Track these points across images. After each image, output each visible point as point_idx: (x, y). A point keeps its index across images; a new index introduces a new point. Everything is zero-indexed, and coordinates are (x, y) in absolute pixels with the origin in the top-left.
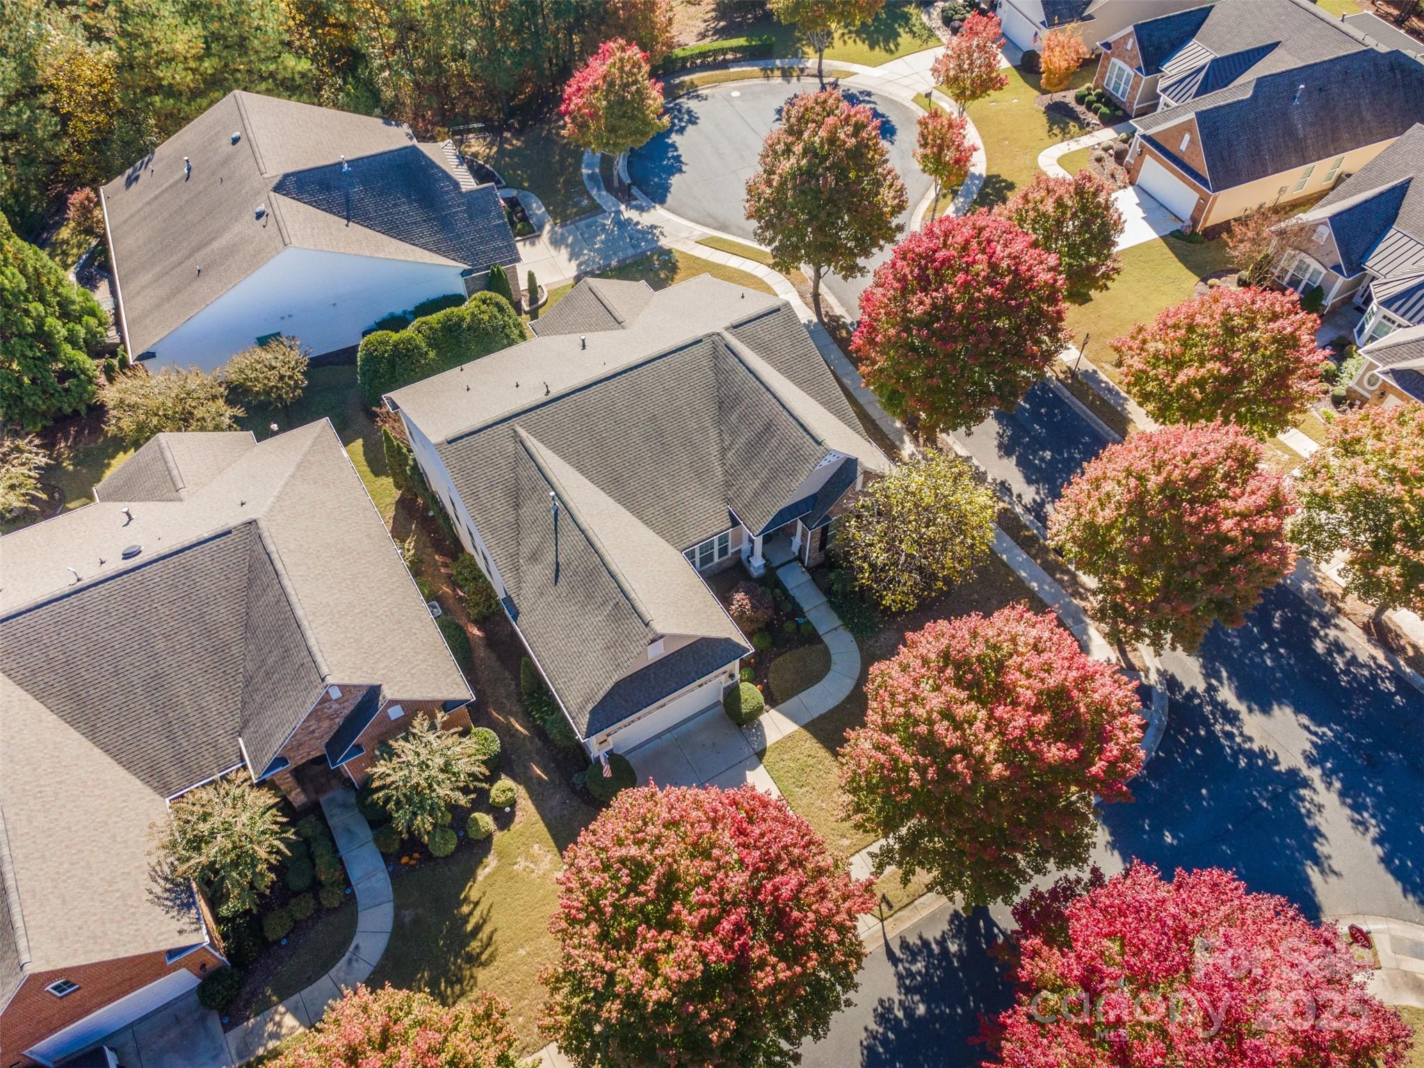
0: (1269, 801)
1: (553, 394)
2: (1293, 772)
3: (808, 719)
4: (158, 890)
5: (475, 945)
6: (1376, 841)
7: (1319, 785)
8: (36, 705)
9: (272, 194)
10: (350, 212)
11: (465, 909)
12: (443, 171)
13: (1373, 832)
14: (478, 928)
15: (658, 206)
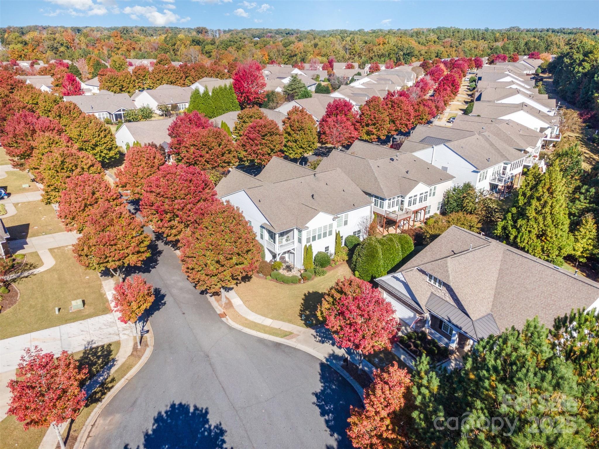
15: (324, 361)
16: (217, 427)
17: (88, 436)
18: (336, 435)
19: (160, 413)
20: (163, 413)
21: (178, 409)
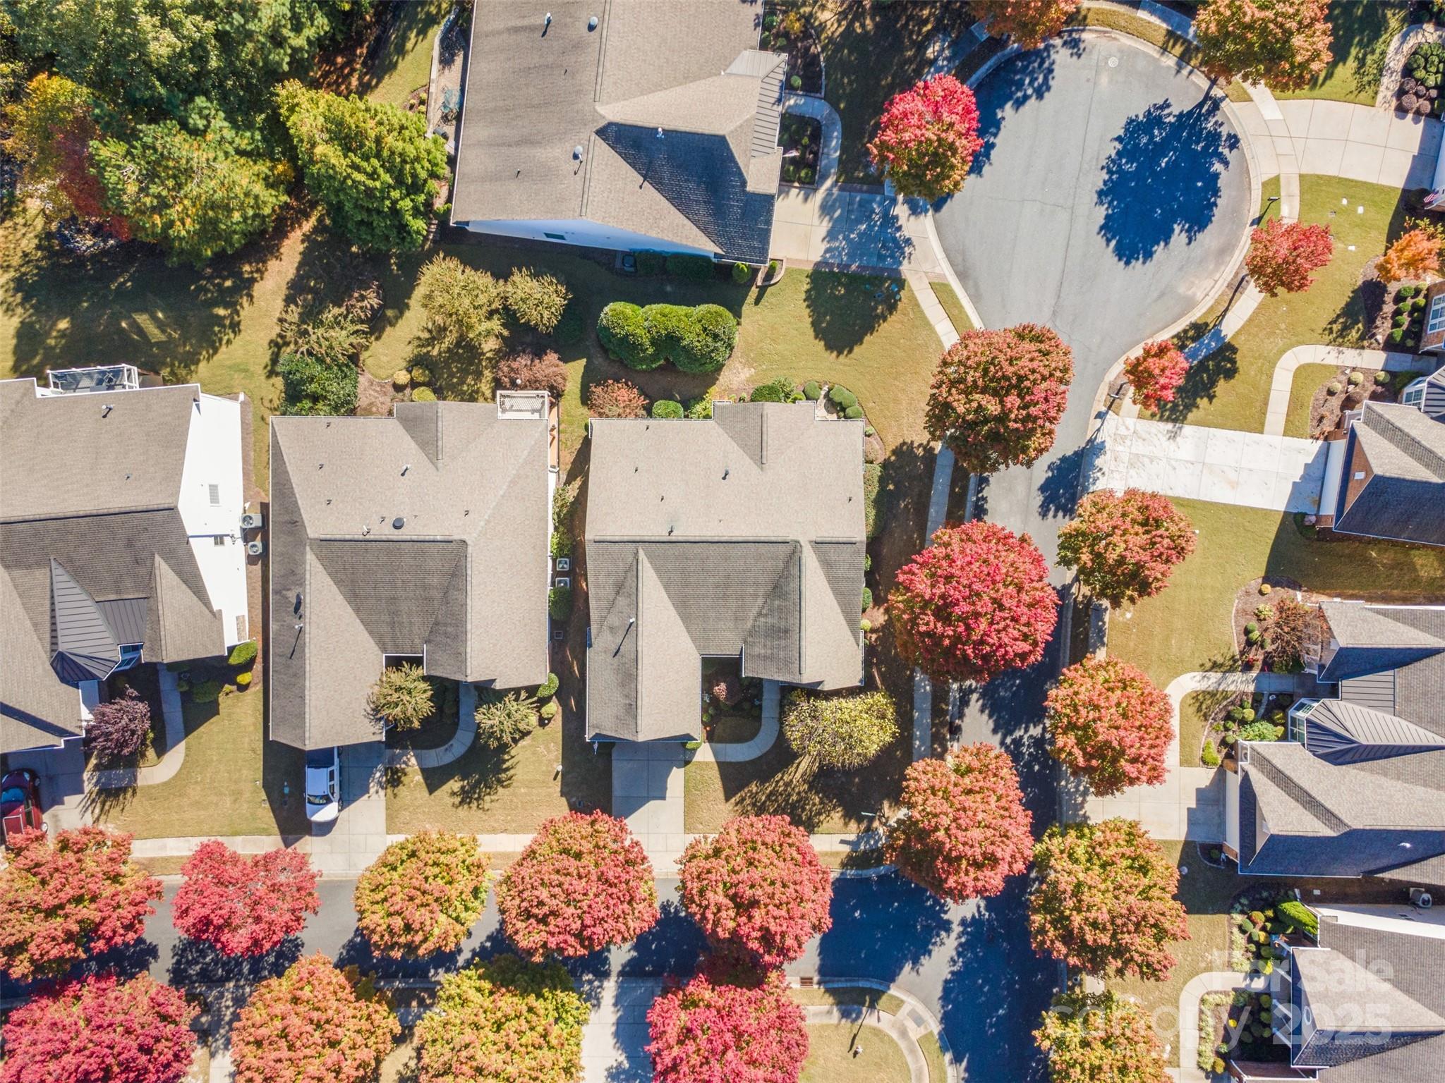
0: (923, 926)
1: (673, 538)
2: (949, 922)
3: (722, 760)
4: (369, 710)
5: (503, 776)
6: (953, 973)
7: (954, 935)
8: (334, 588)
9: (594, 137)
10: (649, 173)
11: (506, 757)
12: (739, 168)
13: (955, 969)
14: (508, 769)
15: (930, 213)
16: (1101, 203)
17: (1216, 282)
18: (999, 116)
19: (1144, 263)
20: (1141, 260)
21: (1124, 255)
